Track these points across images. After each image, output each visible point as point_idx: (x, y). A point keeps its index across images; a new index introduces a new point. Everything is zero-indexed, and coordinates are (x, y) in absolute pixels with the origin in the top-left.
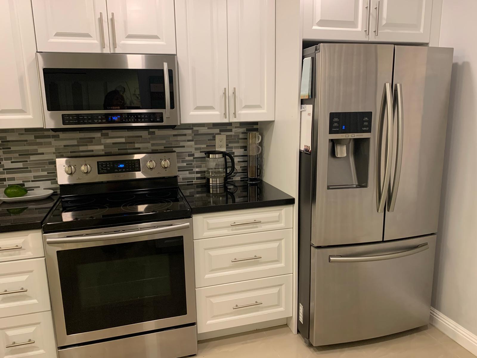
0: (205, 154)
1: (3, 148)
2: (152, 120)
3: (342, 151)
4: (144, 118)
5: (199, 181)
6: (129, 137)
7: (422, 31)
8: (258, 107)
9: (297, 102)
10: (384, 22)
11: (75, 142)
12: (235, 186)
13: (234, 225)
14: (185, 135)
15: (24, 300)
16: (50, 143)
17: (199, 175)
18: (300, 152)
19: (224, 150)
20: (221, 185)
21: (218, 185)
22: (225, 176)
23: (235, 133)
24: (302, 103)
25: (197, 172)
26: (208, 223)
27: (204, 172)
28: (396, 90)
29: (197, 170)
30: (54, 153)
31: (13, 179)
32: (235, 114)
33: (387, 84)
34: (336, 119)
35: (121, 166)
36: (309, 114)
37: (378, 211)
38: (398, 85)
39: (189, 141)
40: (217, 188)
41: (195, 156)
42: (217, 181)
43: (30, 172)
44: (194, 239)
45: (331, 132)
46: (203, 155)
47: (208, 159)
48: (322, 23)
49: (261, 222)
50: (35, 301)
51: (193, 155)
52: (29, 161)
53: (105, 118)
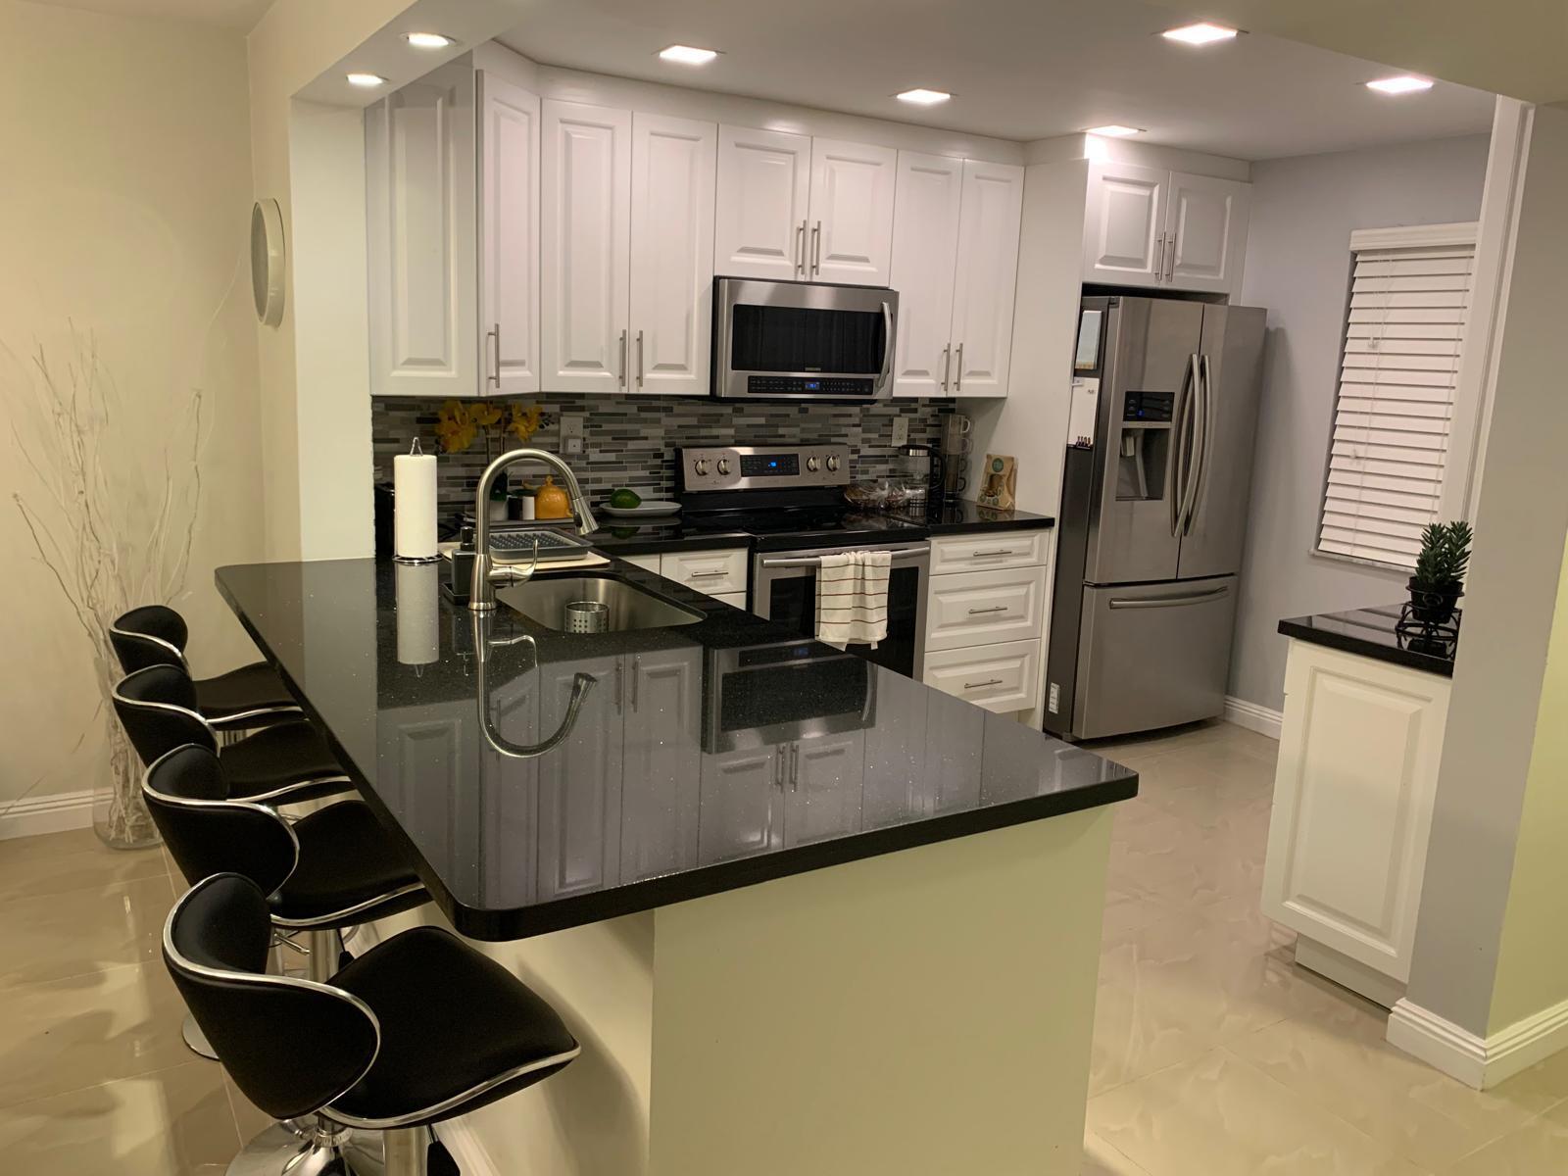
1: (592, 426)
2: (859, 390)
3: (1132, 447)
4: (850, 387)
6: (772, 415)
7: (1222, 276)
8: (987, 374)
9: (1069, 371)
10: (1179, 262)
11: (693, 421)
13: (977, 555)
14: (850, 416)
16: (658, 421)
18: (1068, 448)
19: (905, 443)
23: (922, 415)
24: (1075, 375)
26: (942, 551)
30: (663, 438)
31: (598, 481)
32: (957, 384)
33: (1193, 355)
34: (1135, 401)
35: (774, 464)
36: (1091, 392)
37: (1173, 535)
38: (1207, 358)
39: (854, 426)
41: (862, 453)
43: (625, 469)
44: (929, 573)
45: (1126, 419)
46: (873, 452)
48: (1106, 260)
49: (1009, 553)
51: (858, 451)
52: (627, 451)
53: (800, 385)
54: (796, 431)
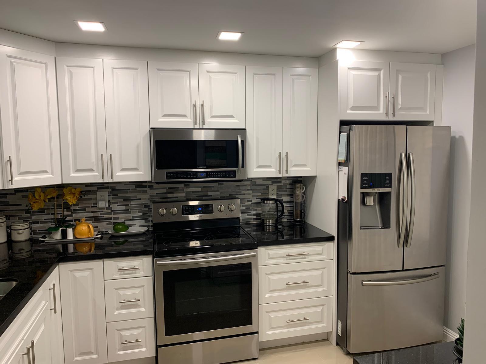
0: (261, 200)
1: (113, 195)
2: (228, 176)
3: (370, 201)
4: (223, 175)
5: (255, 222)
6: (204, 187)
7: (428, 112)
8: (304, 165)
9: (335, 164)
10: (399, 107)
11: (164, 191)
12: (283, 226)
13: (288, 256)
15: (136, 308)
16: (146, 191)
17: (255, 217)
18: (339, 201)
19: (275, 197)
20: (273, 224)
21: (271, 225)
22: (276, 218)
23: (284, 184)
24: (339, 166)
25: (254, 215)
26: (269, 254)
27: (260, 214)
28: (409, 157)
29: (254, 212)
30: (149, 199)
31: (117, 218)
32: (287, 171)
33: (402, 153)
34: (366, 178)
35: (199, 209)
36: (345, 174)
37: (398, 247)
38: (411, 154)
39: (248, 190)
40: (270, 227)
41: (253, 202)
42: (270, 222)
43: (130, 213)
44: (259, 265)
45: (362, 187)
46: (259, 201)
47: (264, 204)
48: (353, 108)
49: (309, 254)
50: (143, 309)
51: (251, 201)
52: (130, 205)
53: (196, 175)
54: (218, 193)
